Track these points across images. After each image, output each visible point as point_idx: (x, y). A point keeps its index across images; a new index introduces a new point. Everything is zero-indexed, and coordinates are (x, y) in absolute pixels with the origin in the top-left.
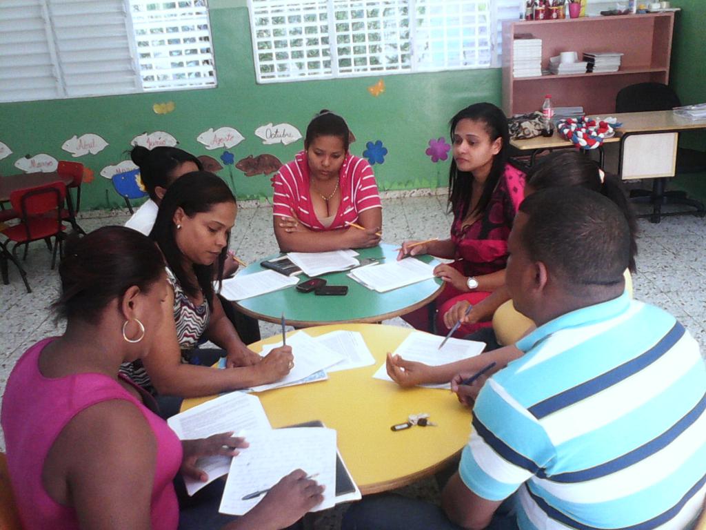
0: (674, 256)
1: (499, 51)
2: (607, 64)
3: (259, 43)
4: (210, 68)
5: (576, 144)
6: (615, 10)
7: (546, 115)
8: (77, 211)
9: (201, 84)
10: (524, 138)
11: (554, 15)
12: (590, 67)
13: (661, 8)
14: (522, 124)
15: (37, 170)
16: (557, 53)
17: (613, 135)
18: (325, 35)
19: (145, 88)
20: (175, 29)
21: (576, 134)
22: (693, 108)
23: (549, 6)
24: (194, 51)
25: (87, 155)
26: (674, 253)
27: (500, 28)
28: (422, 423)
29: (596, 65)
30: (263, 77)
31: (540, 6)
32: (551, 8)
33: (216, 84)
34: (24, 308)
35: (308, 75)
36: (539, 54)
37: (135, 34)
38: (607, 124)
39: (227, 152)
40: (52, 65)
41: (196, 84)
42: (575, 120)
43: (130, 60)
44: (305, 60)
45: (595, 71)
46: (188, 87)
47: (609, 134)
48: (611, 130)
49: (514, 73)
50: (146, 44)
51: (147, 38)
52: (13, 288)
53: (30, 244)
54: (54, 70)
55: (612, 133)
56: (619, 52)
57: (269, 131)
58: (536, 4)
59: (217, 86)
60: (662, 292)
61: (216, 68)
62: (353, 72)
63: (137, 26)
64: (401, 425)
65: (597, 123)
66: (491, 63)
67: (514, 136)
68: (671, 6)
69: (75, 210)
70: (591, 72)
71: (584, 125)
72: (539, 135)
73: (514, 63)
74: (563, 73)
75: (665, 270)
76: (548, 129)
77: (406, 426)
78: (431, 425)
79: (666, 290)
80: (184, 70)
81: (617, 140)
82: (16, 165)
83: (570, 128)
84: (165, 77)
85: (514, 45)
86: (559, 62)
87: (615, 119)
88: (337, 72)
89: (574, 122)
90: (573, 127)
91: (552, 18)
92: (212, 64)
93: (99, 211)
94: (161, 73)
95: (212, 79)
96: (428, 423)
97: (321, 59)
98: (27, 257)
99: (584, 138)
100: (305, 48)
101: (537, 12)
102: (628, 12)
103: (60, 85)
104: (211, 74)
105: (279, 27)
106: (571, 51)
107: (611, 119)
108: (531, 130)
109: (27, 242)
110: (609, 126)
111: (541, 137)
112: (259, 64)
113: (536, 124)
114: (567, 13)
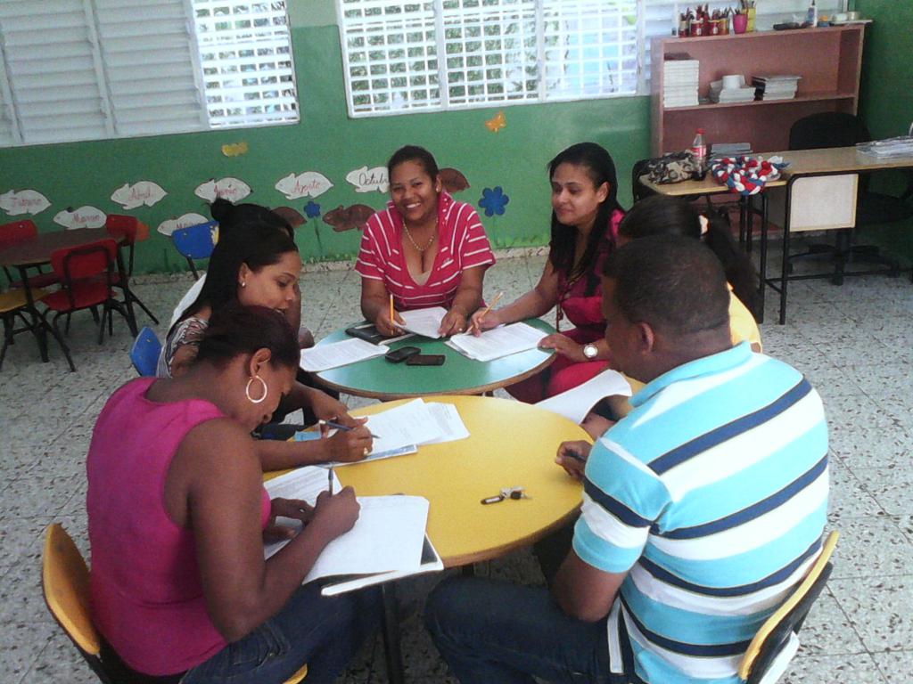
0: (855, 324)
1: (648, 75)
2: (780, 90)
3: (352, 69)
4: (293, 100)
5: (732, 190)
6: (791, 23)
7: (697, 154)
8: (130, 274)
9: (281, 119)
10: (670, 182)
11: (715, 30)
12: (759, 93)
13: (848, 20)
14: (668, 166)
15: (81, 226)
16: (719, 77)
17: (778, 177)
18: (433, 58)
19: (213, 124)
20: (250, 53)
21: (733, 177)
22: (878, 143)
23: (709, 19)
24: (273, 79)
25: (141, 207)
26: (855, 321)
27: (648, 46)
28: (516, 496)
29: (766, 91)
30: (357, 110)
31: (698, 19)
32: (711, 21)
33: (299, 119)
34: (68, 389)
35: (411, 106)
36: (695, 78)
37: (201, 58)
38: (770, 164)
39: (312, 203)
40: (100, 99)
41: (276, 120)
42: (733, 159)
43: (194, 91)
44: (409, 89)
45: (766, 99)
46: (265, 122)
47: (773, 176)
48: (775, 171)
49: (665, 102)
50: (214, 71)
51: (217, 63)
52: (53, 366)
53: (72, 314)
54: (102, 104)
55: (776, 175)
56: (796, 75)
57: (363, 176)
58: (692, 17)
59: (300, 122)
60: (835, 366)
61: (298, 99)
62: (467, 103)
63: (204, 50)
64: (492, 498)
65: (759, 163)
66: (637, 89)
67: (658, 180)
68: (861, 18)
69: (127, 273)
70: (761, 99)
71: (744, 166)
72: (688, 179)
73: (665, 89)
74: (725, 102)
75: (842, 341)
76: (700, 171)
77: (497, 499)
78: (526, 498)
79: (840, 364)
80: (261, 103)
81: (783, 183)
82: (56, 220)
83: (726, 170)
84: (237, 111)
85: (665, 68)
86: (721, 88)
87: (781, 159)
88: (447, 103)
89: (732, 163)
90: (730, 168)
91: (712, 34)
92: (294, 94)
93: (155, 275)
94: (232, 106)
95: (294, 113)
96: (522, 496)
97: (428, 87)
98: (70, 330)
99: (741, 182)
100: (409, 74)
101: (694, 27)
102: (807, 25)
103: (109, 122)
104: (293, 106)
105: (377, 48)
106: (736, 74)
107: (776, 159)
108: (679, 173)
109: (69, 312)
110: (772, 167)
111: (691, 181)
112: (351, 94)
113: (685, 165)
114: (731, 26)
